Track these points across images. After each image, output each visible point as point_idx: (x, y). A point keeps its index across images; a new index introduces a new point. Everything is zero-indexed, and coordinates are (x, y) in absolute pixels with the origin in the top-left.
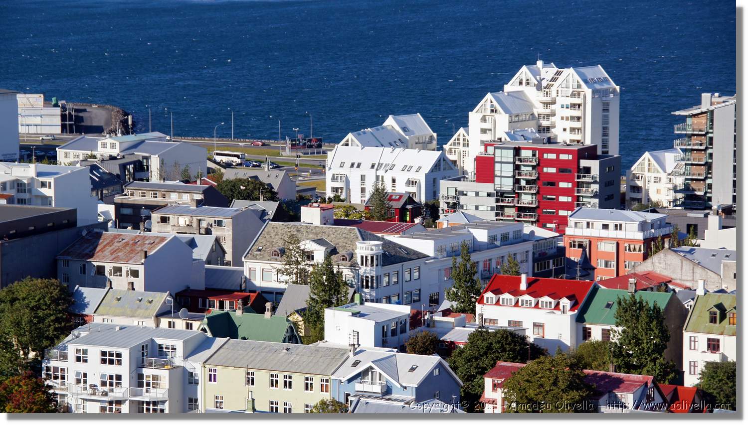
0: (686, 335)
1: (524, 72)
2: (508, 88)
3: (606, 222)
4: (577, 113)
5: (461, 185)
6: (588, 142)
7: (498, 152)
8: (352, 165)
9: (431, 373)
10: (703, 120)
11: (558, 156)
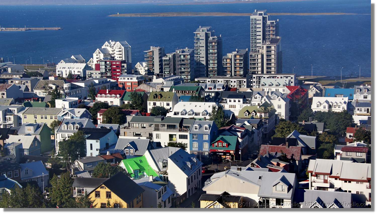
0: (148, 102)
1: (106, 43)
2: (103, 47)
3: (128, 78)
4: (120, 53)
5: (92, 72)
6: (124, 59)
7: (101, 62)
8: (63, 68)
9: (84, 113)
10: (151, 53)
11: (116, 63)
